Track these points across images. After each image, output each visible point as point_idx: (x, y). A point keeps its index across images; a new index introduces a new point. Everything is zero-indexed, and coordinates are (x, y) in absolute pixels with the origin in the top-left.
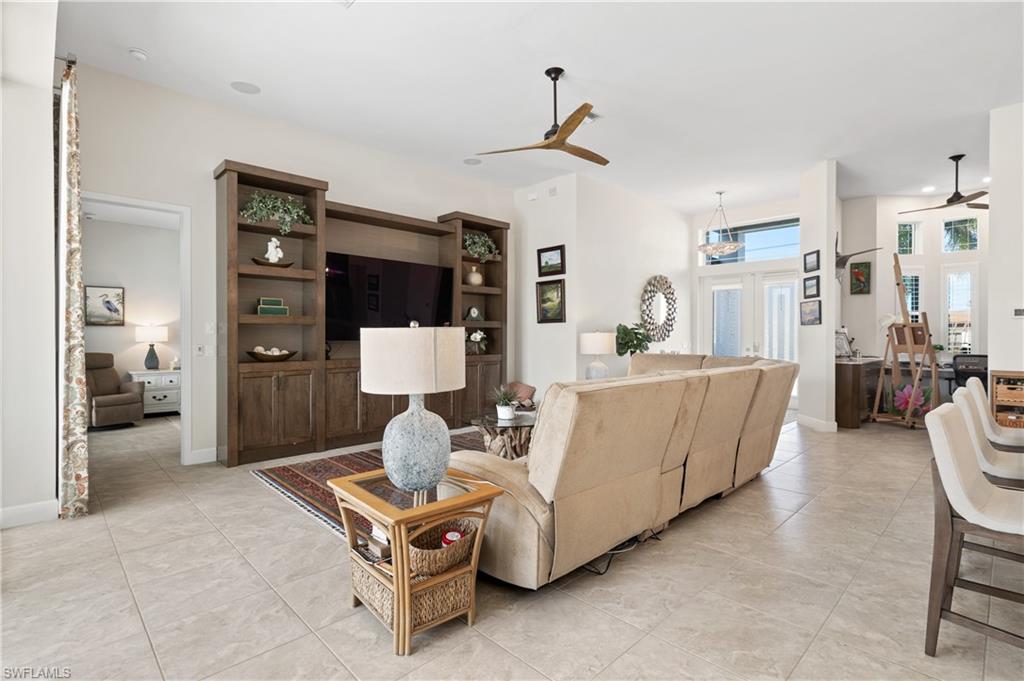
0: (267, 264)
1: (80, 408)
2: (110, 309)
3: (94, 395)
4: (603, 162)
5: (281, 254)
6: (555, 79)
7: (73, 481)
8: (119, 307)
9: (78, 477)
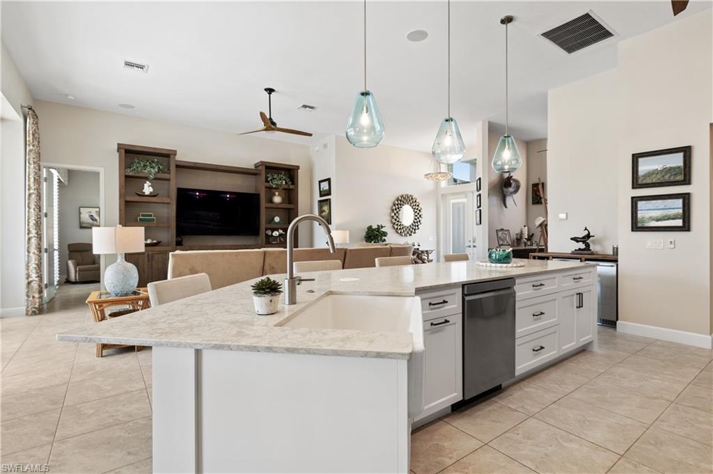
0: (143, 195)
1: (35, 266)
2: (92, 220)
3: (78, 265)
4: (311, 135)
5: (151, 190)
6: (270, 94)
7: (31, 299)
8: (97, 218)
9: (34, 297)
